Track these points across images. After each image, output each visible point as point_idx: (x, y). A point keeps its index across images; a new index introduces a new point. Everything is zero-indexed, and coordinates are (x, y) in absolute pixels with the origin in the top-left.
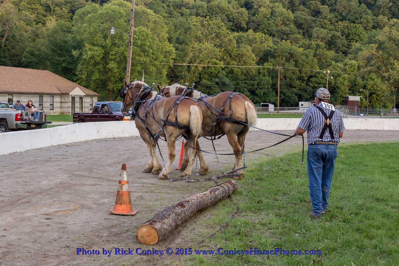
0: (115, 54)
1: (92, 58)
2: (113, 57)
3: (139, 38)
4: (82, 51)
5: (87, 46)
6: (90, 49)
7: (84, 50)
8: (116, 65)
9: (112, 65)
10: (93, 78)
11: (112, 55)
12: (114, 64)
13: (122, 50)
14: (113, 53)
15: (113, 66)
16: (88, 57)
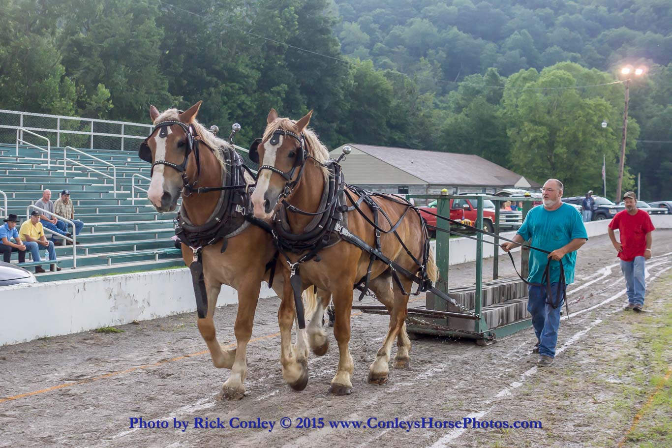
0: (564, 136)
1: (534, 140)
2: (562, 139)
3: (595, 114)
4: (521, 130)
5: (527, 126)
6: (530, 129)
7: (523, 130)
8: (564, 150)
9: (560, 150)
10: (534, 165)
11: (559, 136)
12: (562, 148)
13: (573, 131)
14: (561, 135)
15: (562, 151)
16: (530, 139)
